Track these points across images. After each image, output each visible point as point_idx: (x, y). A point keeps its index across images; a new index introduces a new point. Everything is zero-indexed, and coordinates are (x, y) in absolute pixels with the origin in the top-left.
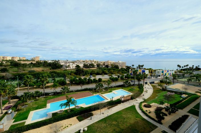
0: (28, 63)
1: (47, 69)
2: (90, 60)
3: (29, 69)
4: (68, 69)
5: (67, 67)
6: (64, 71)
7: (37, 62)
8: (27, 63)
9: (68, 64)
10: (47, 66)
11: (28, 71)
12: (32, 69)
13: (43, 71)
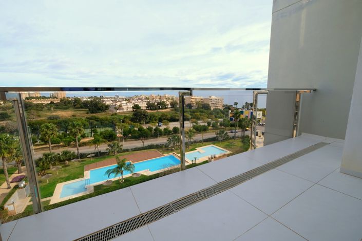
0: (46, 102)
1: (82, 112)
2: (158, 95)
3: (49, 114)
4: (119, 113)
5: (116, 109)
6: (112, 115)
7: (62, 100)
8: (43, 102)
9: (118, 104)
10: (82, 107)
11: (46, 118)
12: (54, 114)
13: (73, 116)
